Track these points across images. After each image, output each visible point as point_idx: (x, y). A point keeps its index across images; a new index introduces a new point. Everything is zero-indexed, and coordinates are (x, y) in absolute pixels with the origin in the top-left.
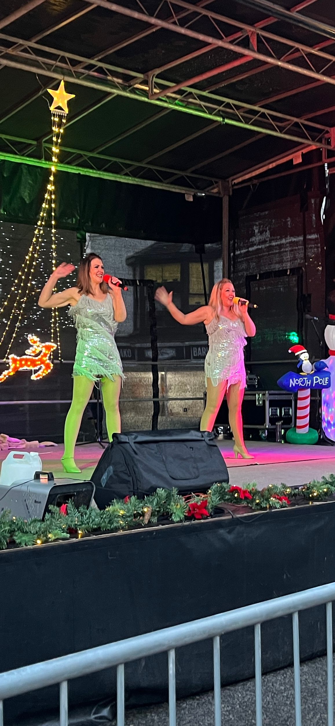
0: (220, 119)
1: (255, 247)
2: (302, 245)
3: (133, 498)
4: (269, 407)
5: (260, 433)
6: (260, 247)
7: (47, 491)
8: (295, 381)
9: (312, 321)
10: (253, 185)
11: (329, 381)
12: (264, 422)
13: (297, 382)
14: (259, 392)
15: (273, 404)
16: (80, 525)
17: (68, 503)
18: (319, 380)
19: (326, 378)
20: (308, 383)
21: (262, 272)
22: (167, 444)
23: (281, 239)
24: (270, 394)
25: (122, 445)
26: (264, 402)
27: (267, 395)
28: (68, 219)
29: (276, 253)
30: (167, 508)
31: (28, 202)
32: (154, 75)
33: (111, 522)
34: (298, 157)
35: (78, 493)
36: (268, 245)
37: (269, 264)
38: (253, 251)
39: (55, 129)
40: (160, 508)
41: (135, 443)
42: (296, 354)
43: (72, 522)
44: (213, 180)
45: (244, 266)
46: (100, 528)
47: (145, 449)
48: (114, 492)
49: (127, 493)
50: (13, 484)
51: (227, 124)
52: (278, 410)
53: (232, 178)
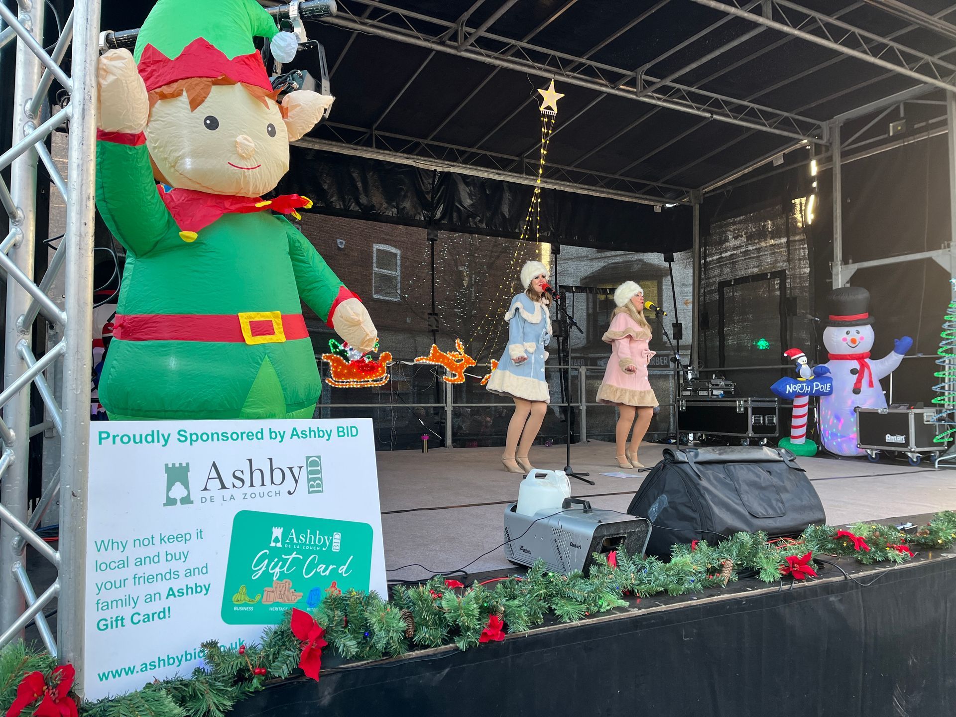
0: (708, 115)
1: (729, 253)
2: (784, 247)
3: (703, 544)
4: (752, 415)
5: (742, 442)
6: (735, 252)
7: (590, 532)
8: (792, 387)
9: (813, 322)
10: (727, 191)
11: (831, 387)
12: (747, 430)
13: (795, 388)
14: (739, 399)
15: (756, 411)
16: (639, 585)
17: (617, 550)
18: (820, 387)
19: (828, 384)
20: (807, 389)
21: (737, 277)
22: (737, 466)
23: (760, 241)
24: (753, 401)
25: (679, 465)
26: (746, 409)
27: (750, 402)
28: (544, 232)
29: (754, 257)
30: (753, 562)
31: (507, 217)
32: (643, 71)
33: (680, 581)
34: (780, 157)
35: (630, 534)
36: (744, 250)
37: (746, 269)
38: (726, 257)
39: (544, 130)
40: (741, 560)
41: (695, 463)
42: (793, 358)
43: (627, 580)
44: (684, 189)
45: (717, 272)
46: (666, 591)
47: (710, 471)
48: (671, 532)
49: (693, 535)
50: (536, 514)
51: (715, 120)
52: (762, 418)
53: (703, 187)
